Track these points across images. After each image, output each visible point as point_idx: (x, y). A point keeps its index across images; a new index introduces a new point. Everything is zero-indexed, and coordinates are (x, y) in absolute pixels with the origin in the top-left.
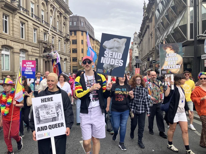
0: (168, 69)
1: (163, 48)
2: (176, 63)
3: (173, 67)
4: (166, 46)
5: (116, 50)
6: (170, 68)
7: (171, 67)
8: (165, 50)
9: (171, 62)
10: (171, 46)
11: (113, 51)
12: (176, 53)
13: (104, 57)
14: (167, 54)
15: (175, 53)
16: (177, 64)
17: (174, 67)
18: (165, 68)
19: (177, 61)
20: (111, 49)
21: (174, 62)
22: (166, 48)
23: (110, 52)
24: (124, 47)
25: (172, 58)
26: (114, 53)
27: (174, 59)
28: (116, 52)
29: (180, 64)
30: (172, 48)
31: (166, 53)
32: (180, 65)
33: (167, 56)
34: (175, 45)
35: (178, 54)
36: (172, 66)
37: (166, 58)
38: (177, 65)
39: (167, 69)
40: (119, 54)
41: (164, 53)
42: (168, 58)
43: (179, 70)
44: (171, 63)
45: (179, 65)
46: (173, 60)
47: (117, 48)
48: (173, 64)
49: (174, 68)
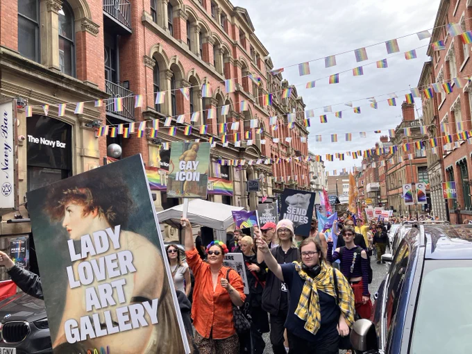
0: (92, 336)
1: (46, 211)
2: (131, 292)
3: (115, 324)
4: (59, 196)
5: (300, 206)
6: (100, 332)
7: (103, 326)
8: (56, 222)
9: (101, 288)
10: (83, 191)
11: (297, 207)
12: (118, 228)
13: (287, 213)
14: (71, 244)
15: (112, 224)
16: (138, 299)
17: (121, 320)
18: (76, 332)
19: (130, 277)
20: (293, 204)
21: (118, 283)
22: (63, 207)
23: (294, 208)
24: (308, 203)
25: (101, 260)
26: (298, 209)
27: (111, 266)
28: (300, 208)
29: (152, 292)
30: (90, 201)
31: (65, 235)
32: (155, 302)
33: (74, 257)
34: (106, 180)
35: (132, 229)
36: (107, 314)
37: (69, 269)
38: (138, 306)
39: (84, 338)
40: (303, 210)
41: (58, 239)
42: (79, 267)
43: (153, 338)
44: (103, 296)
45: (146, 304)
46: (112, 274)
47: (301, 204)
48: (112, 302)
49: (123, 327)
